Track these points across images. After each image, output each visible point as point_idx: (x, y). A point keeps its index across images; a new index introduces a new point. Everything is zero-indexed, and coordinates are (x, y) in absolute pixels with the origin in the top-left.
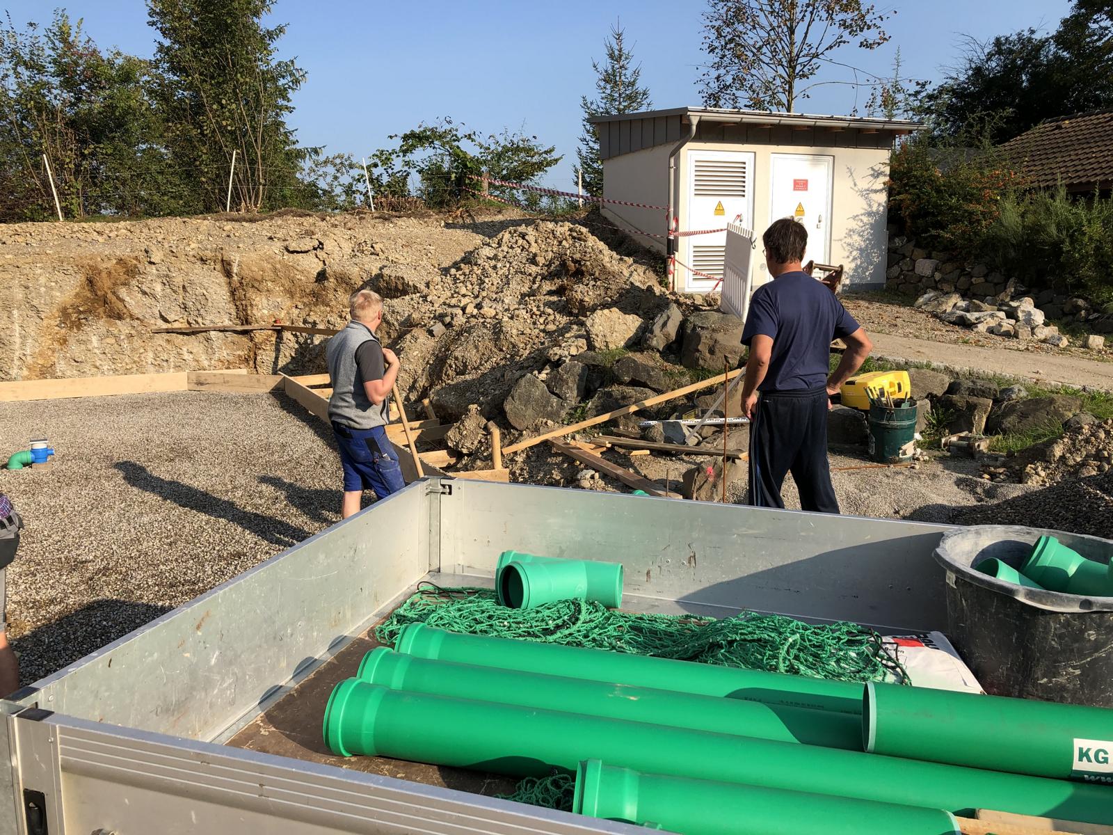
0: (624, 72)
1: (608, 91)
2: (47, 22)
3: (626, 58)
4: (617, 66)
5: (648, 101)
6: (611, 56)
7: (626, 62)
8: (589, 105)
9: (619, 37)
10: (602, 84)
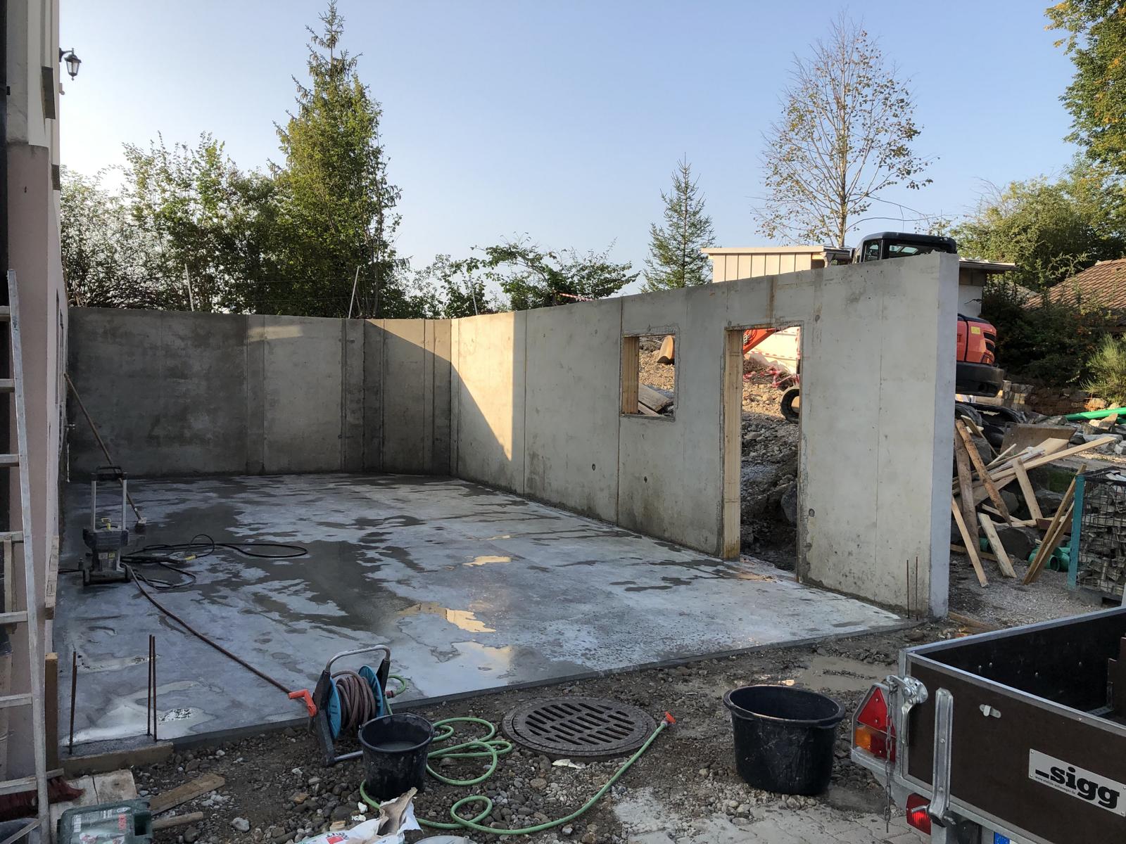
0: (689, 203)
1: (675, 220)
2: (194, 144)
3: (692, 190)
4: (684, 197)
5: (710, 228)
6: (678, 188)
7: (691, 194)
8: (658, 232)
9: (686, 172)
10: (670, 213)
